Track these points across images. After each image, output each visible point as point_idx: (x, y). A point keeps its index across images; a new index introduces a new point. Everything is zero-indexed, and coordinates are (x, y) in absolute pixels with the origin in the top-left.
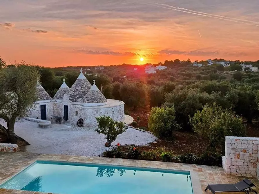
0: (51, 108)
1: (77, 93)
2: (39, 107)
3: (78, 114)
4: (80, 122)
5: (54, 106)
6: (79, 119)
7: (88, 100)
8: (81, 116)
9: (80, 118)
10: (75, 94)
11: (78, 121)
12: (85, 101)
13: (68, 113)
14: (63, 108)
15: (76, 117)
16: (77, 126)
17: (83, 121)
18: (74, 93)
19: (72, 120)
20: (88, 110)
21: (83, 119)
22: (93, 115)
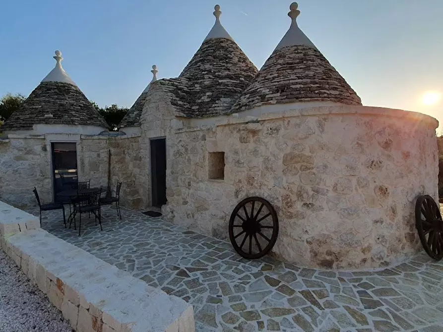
0: (99, 155)
1: (207, 83)
2: (45, 149)
3: (227, 169)
4: (252, 226)
5: (113, 150)
6: (242, 205)
7: (281, 89)
8: (250, 180)
9: (242, 196)
10: (198, 87)
11: (235, 213)
12: (263, 97)
13: (168, 172)
14: (146, 153)
15: (217, 187)
16: (229, 250)
17: (273, 212)
18: (193, 85)
19: (191, 207)
20: (321, 126)
21: (278, 203)
22: (363, 172)
